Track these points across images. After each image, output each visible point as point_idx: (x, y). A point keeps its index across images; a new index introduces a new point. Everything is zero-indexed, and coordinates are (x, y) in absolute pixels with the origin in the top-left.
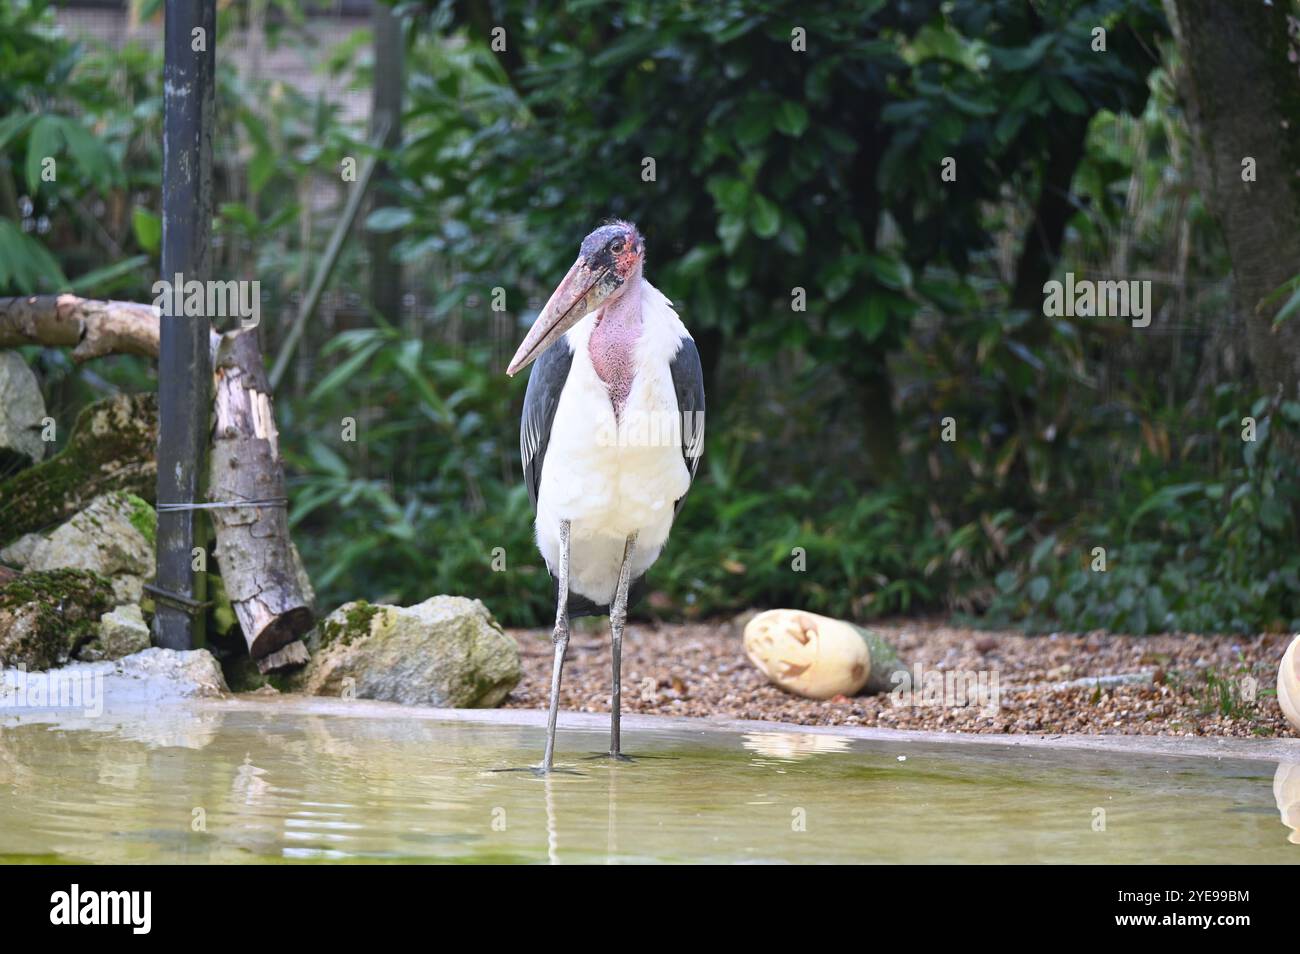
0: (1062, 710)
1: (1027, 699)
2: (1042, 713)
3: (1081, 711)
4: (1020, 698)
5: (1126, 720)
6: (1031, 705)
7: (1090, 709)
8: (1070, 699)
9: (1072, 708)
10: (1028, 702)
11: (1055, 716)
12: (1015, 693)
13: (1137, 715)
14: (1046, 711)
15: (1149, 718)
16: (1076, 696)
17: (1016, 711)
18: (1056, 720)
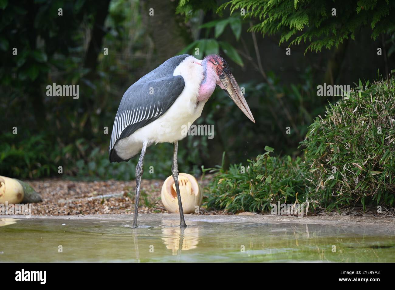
0: (90, 207)
1: (79, 203)
2: (83, 208)
3: (97, 207)
4: (77, 203)
5: (112, 209)
6: (80, 206)
7: (100, 206)
8: (94, 203)
9: (94, 206)
10: (78, 205)
11: (88, 209)
12: (75, 202)
13: (117, 208)
14: (85, 208)
15: (120, 208)
16: (96, 202)
17: (74, 208)
18: (87, 211)
